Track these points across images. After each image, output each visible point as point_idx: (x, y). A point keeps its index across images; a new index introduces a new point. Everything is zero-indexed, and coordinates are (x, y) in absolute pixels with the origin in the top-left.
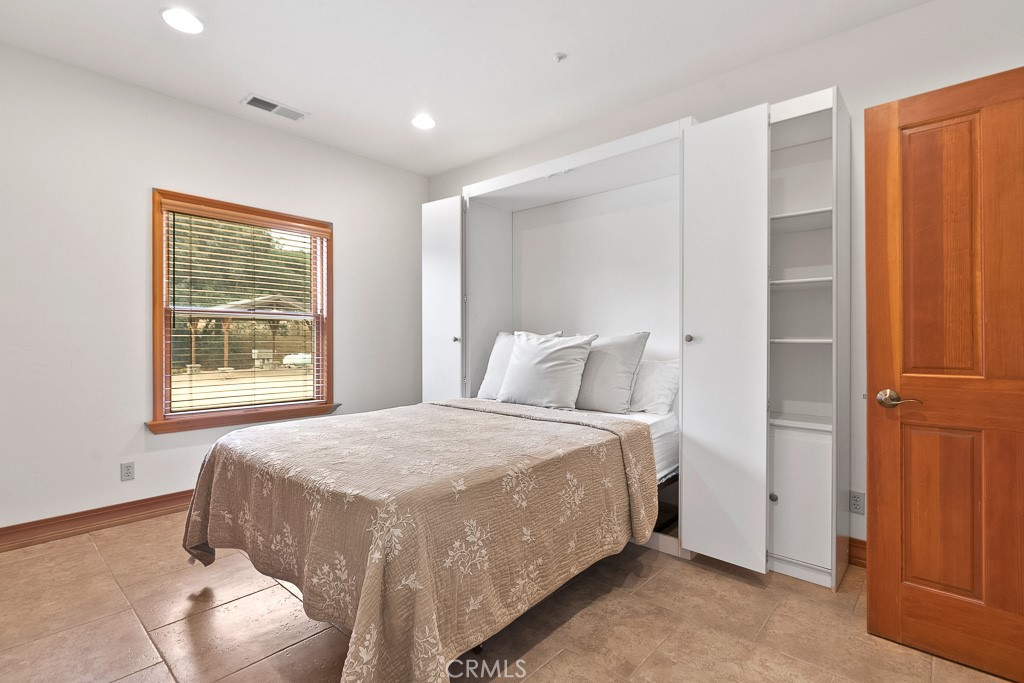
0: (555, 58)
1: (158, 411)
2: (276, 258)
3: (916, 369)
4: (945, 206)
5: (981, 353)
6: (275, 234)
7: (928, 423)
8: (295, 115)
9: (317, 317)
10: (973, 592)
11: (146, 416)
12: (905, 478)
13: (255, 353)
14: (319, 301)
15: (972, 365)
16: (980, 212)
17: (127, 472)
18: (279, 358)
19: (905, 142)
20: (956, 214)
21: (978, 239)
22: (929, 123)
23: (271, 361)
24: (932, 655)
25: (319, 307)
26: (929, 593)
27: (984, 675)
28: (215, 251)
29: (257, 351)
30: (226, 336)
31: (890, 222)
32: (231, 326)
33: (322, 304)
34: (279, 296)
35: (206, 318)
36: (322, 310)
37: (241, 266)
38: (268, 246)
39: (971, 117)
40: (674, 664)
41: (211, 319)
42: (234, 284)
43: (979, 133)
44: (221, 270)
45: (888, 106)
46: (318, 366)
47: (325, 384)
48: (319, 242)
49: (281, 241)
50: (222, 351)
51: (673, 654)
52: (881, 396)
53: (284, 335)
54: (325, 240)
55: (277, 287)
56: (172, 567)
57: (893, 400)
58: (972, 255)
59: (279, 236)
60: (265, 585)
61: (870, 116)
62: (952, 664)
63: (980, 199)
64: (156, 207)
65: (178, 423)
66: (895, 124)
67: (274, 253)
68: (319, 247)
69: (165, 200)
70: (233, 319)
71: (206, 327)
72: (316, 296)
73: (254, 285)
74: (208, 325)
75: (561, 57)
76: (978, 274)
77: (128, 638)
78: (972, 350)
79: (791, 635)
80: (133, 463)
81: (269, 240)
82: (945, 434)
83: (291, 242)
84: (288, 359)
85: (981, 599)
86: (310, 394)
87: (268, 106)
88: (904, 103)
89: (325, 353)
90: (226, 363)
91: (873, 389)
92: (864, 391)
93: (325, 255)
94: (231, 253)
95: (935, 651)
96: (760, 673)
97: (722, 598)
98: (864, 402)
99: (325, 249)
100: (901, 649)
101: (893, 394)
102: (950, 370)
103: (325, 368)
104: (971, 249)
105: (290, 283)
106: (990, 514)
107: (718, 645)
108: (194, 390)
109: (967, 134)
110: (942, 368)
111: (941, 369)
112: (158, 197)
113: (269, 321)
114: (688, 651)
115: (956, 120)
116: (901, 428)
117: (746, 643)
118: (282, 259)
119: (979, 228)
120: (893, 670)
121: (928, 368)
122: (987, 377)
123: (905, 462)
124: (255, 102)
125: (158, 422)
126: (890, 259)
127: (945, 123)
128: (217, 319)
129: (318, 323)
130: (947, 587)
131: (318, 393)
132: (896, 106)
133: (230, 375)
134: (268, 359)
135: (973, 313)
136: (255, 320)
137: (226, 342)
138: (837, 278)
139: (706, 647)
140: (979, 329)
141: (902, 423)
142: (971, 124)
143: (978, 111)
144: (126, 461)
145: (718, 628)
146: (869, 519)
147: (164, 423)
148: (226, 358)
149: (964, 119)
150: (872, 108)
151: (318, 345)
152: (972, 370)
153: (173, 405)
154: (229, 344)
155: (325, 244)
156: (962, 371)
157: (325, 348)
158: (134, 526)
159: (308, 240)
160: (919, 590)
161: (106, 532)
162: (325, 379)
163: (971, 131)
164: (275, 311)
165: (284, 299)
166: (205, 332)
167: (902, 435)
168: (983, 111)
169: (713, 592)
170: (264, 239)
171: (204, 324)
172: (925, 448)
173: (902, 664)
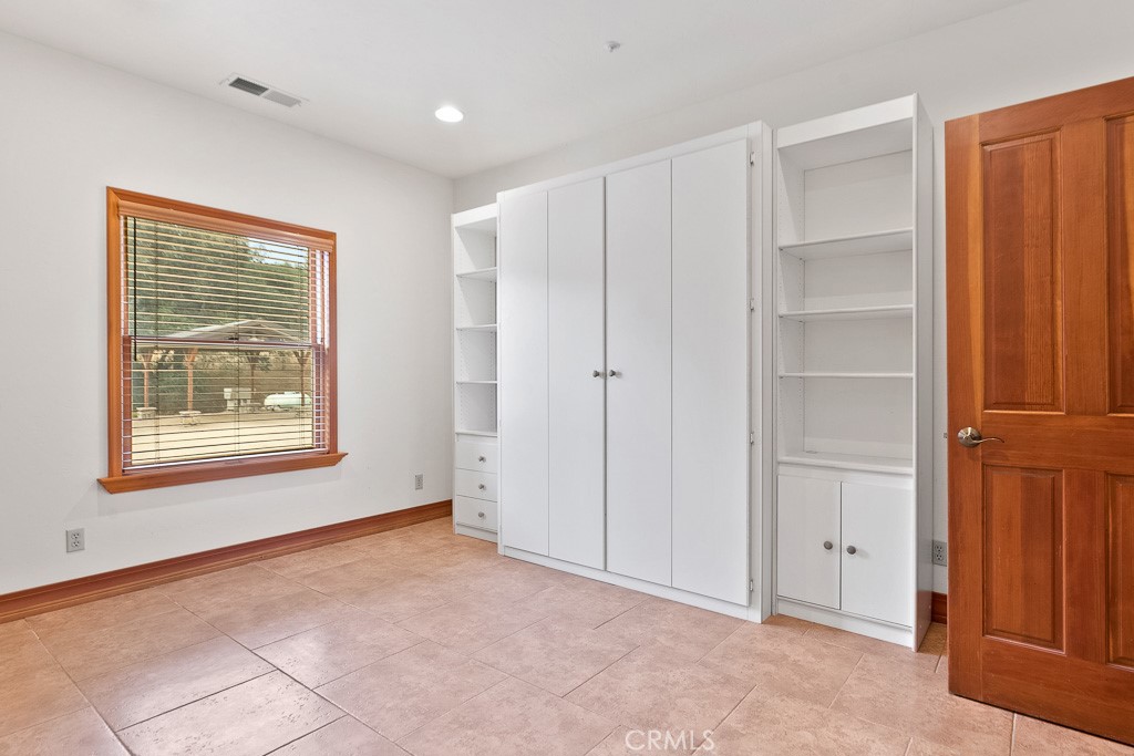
0: (607, 48)
1: (115, 464)
2: (254, 274)
3: (998, 405)
4: (1026, 230)
5: (1061, 387)
6: (252, 244)
7: (1008, 464)
8: (289, 102)
9: (317, 348)
10: (1054, 642)
11: (99, 469)
12: (986, 524)
13: (228, 392)
14: (319, 329)
15: (1053, 400)
16: (1060, 237)
17: (75, 541)
18: (258, 398)
19: (987, 158)
20: (1038, 239)
21: (1059, 266)
22: (1009, 140)
23: (249, 402)
24: (1014, 712)
25: (319, 336)
26: (1009, 646)
27: (1065, 729)
28: (174, 264)
29: (230, 390)
30: (190, 372)
31: (971, 245)
32: (196, 359)
33: (323, 332)
34: (258, 321)
35: (162, 349)
36: (323, 340)
37: (209, 283)
38: (245, 259)
39: (1051, 135)
40: (743, 735)
41: (168, 350)
42: (200, 305)
43: (1059, 152)
44: (182, 288)
45: (968, 120)
46: (318, 407)
47: (327, 430)
48: (318, 256)
49: (262, 253)
50: (185, 390)
51: (741, 726)
52: (962, 434)
53: (266, 369)
54: (326, 253)
55: (257, 310)
56: (140, 655)
57: (974, 439)
58: (1053, 283)
59: (257, 245)
60: (260, 671)
61: (951, 128)
62: (1033, 720)
63: (1061, 224)
64: (111, 210)
65: (142, 479)
66: (976, 140)
67: (252, 266)
68: (318, 263)
69: (120, 201)
70: (199, 350)
71: (163, 359)
72: (315, 322)
73: (224, 307)
74: (164, 357)
75: (614, 46)
76: (1059, 303)
77: (89, 741)
78: (1053, 384)
79: (868, 700)
80: (82, 530)
81: (246, 251)
82: (1024, 474)
83: (274, 253)
84: (272, 400)
85: (1061, 649)
86: (308, 442)
87: (255, 89)
88: (985, 116)
89: (327, 391)
90: (190, 405)
91: (954, 427)
92: (945, 430)
93: (326, 272)
94: (195, 267)
95: (1017, 708)
96: (835, 741)
97: (795, 663)
98: (945, 442)
99: (326, 265)
100: (982, 708)
101: (975, 433)
102: (1031, 406)
103: (327, 410)
104: (1052, 276)
105: (272, 304)
106: (1070, 558)
107: (791, 713)
108: (161, 438)
109: (1048, 153)
110: (1024, 404)
111: (1021, 405)
112: (114, 198)
113: (246, 352)
114: (757, 721)
115: (1037, 138)
116: (983, 469)
117: (821, 709)
118: (263, 275)
119: (1059, 254)
120: (973, 729)
121: (1009, 403)
122: (1068, 413)
123: (986, 507)
124: (240, 83)
125: (115, 478)
126: (971, 286)
127: (1026, 140)
128: (177, 350)
129: (318, 355)
130: (1028, 639)
131: (318, 440)
132: (977, 120)
133: (195, 420)
134: (245, 400)
135: (1054, 344)
136: (226, 350)
137: (190, 379)
138: (917, 305)
139: (777, 716)
140: (1060, 362)
141: (983, 464)
142: (1052, 141)
143: (1058, 129)
144: (72, 527)
145: (791, 695)
146: (950, 569)
147: (122, 479)
148: (190, 398)
149: (1044, 137)
150: (952, 121)
151: (318, 381)
152: (1053, 406)
153: (134, 456)
154: (194, 381)
155: (326, 258)
156: (1042, 406)
157: (327, 385)
158: (84, 608)
159: (305, 254)
160: (1001, 643)
161: (48, 617)
162: (327, 423)
163: (1052, 150)
164: (255, 340)
165: (267, 325)
166: (160, 366)
167: (983, 477)
168: (1064, 129)
169: (785, 657)
170: (238, 250)
171: (160, 356)
172: (1007, 491)
173: (983, 723)
